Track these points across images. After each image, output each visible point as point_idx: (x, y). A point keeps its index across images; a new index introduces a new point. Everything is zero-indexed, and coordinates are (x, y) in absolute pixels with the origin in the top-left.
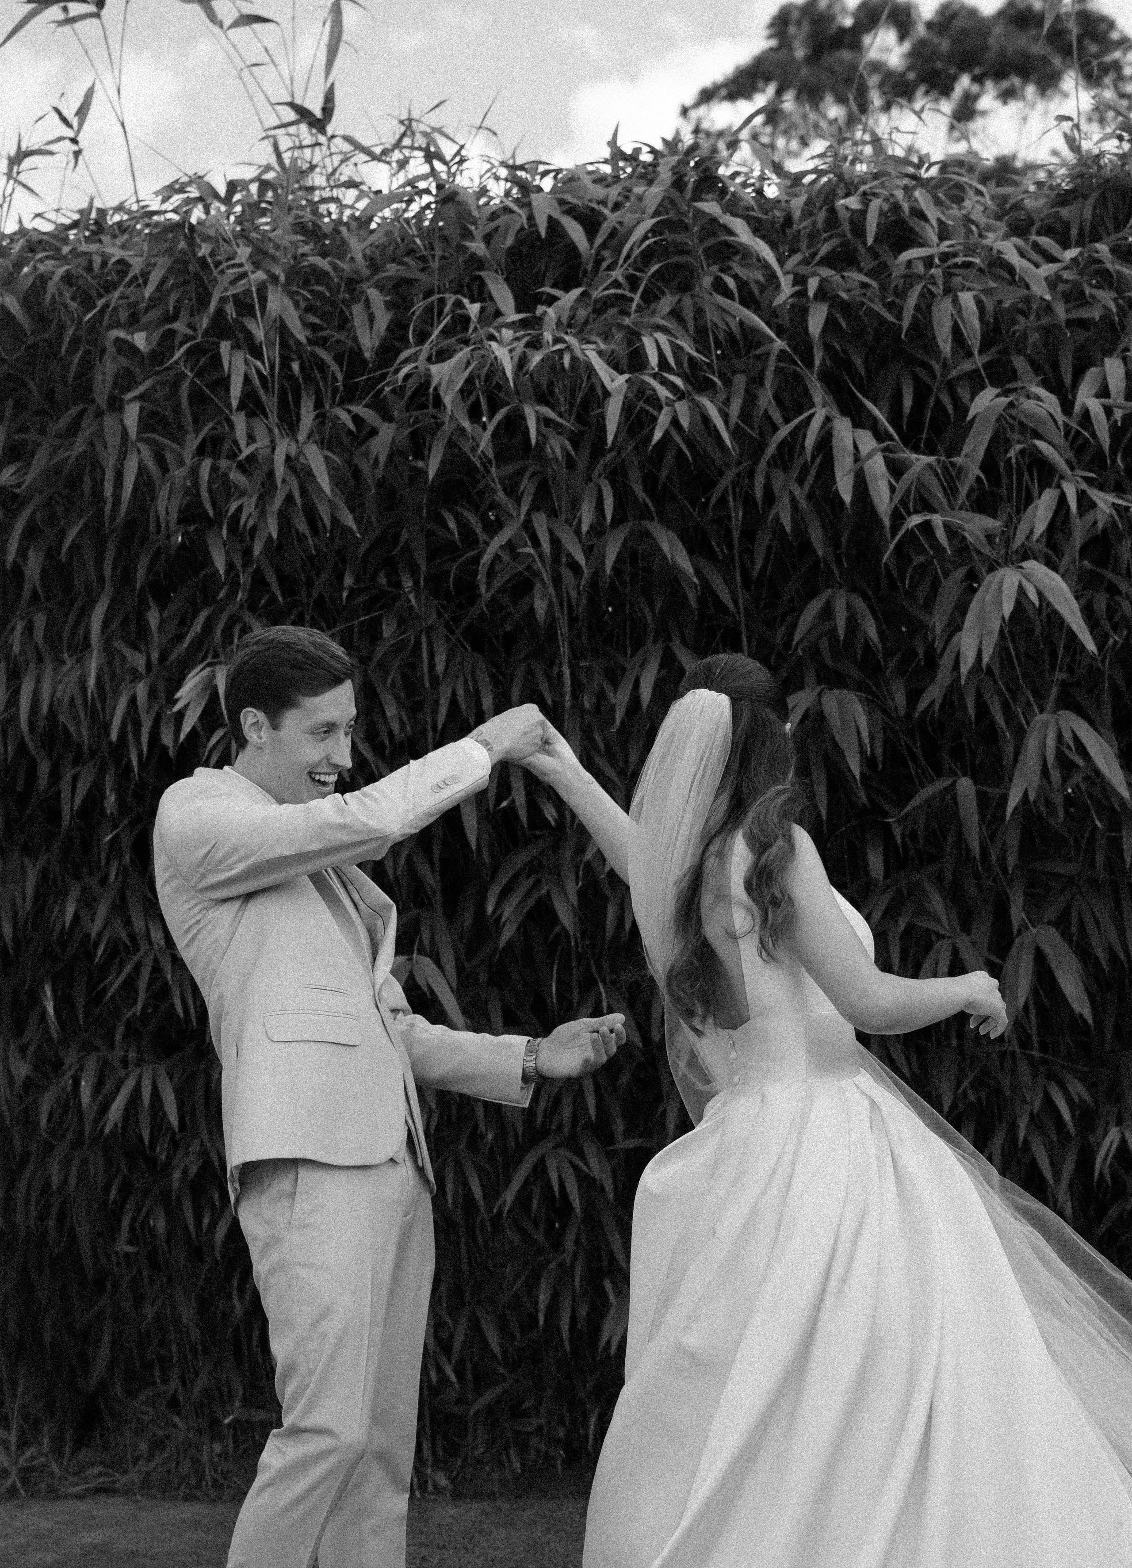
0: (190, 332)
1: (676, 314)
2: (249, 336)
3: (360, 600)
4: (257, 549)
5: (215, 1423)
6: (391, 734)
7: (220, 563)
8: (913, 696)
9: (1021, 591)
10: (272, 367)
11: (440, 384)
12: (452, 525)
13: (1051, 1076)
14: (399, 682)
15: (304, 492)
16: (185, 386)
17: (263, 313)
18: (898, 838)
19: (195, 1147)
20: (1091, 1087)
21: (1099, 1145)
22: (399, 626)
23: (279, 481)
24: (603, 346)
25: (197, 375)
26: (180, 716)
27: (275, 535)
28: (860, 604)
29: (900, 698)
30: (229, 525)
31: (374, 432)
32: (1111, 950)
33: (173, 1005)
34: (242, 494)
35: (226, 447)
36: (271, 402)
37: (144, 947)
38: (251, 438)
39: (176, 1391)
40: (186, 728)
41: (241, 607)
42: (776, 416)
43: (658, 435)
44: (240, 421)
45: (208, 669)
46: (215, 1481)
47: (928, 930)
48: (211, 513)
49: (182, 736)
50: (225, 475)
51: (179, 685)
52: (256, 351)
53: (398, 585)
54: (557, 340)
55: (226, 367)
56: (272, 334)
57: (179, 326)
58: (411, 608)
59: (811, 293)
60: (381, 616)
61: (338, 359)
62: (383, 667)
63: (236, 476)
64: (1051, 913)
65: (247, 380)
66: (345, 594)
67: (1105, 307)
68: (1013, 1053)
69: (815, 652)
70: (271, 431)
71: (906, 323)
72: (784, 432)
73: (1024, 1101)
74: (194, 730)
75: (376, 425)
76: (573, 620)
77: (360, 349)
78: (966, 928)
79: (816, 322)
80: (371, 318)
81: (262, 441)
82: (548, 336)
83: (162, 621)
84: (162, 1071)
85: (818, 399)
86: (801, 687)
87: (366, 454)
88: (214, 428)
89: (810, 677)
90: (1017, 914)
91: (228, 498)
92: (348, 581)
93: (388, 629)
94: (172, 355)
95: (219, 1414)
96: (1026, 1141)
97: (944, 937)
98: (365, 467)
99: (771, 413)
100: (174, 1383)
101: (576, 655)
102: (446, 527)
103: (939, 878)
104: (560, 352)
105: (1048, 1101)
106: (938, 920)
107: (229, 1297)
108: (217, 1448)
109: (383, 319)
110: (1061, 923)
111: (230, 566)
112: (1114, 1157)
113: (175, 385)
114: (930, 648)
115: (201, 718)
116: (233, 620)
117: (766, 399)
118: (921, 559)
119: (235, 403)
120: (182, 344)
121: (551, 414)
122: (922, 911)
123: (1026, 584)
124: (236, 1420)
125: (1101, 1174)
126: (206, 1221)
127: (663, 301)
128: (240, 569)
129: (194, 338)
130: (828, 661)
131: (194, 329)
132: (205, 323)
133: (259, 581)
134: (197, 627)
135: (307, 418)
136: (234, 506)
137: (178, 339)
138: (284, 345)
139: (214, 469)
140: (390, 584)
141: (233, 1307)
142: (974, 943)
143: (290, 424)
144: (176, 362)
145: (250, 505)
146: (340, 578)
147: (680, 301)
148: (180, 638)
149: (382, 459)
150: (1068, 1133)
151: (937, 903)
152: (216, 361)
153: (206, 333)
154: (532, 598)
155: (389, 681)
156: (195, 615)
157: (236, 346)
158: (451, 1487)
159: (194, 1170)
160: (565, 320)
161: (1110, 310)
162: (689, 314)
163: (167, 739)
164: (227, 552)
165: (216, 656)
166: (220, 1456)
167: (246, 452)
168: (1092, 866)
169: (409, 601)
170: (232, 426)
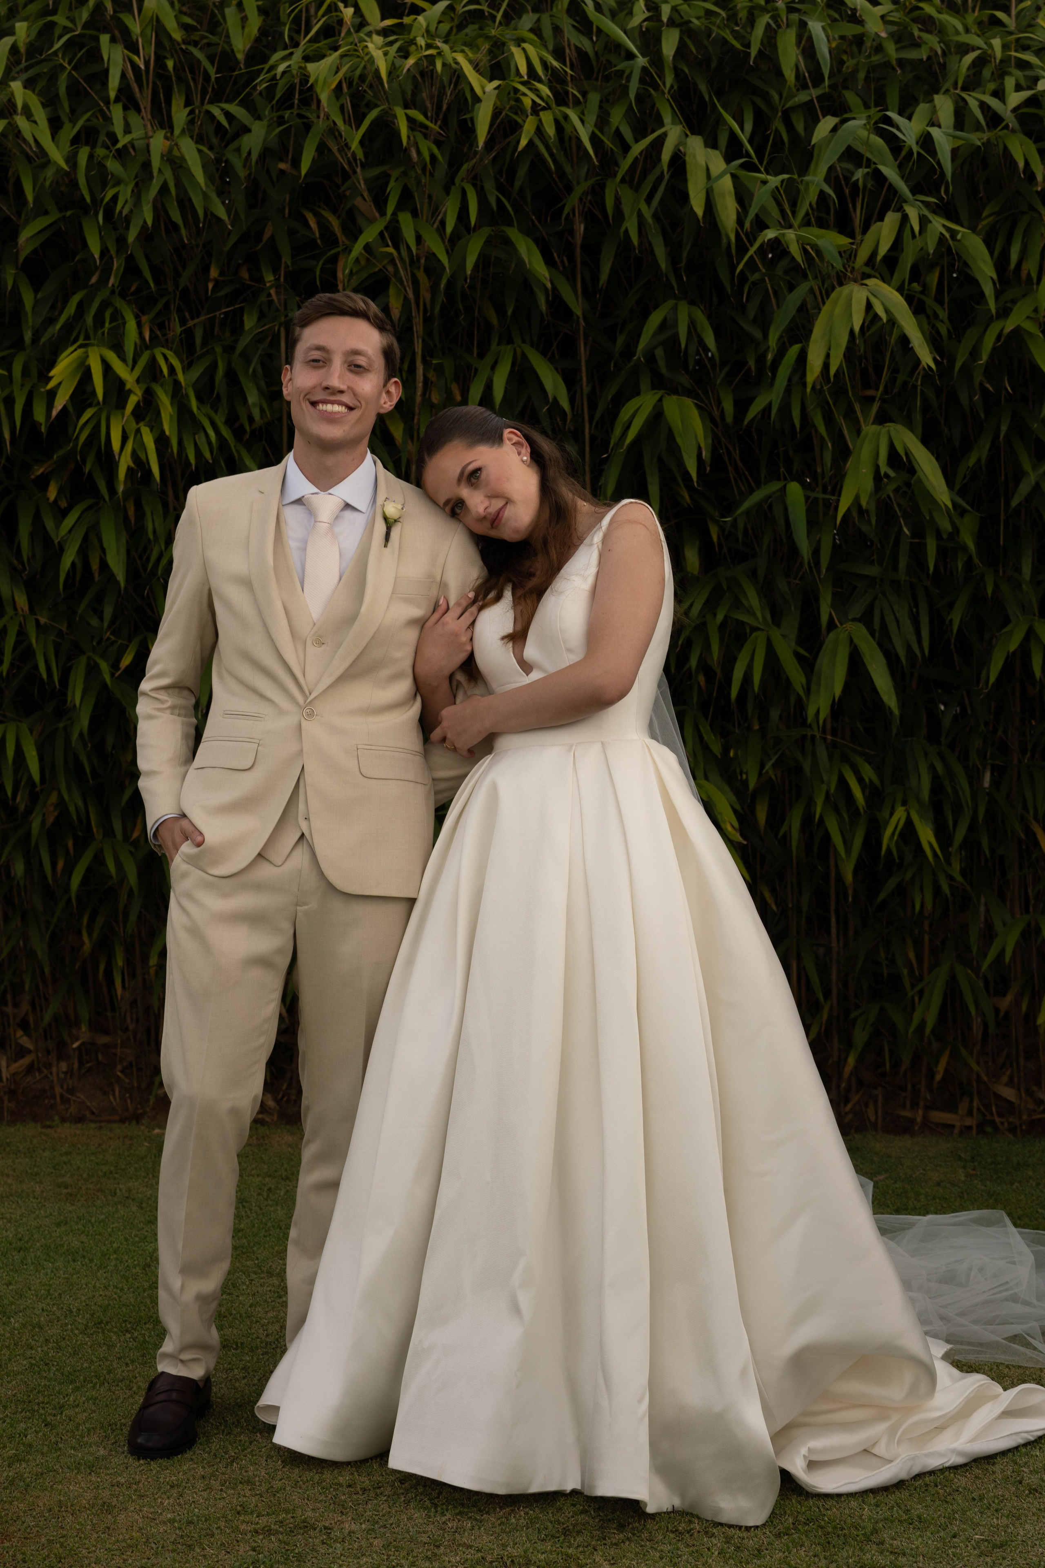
0: (70, 25)
1: (536, 31)
2: (125, 32)
3: (222, 293)
4: (132, 236)
5: (61, 1045)
6: (251, 419)
7: (95, 247)
8: (742, 406)
9: (869, 306)
10: (147, 63)
11: (316, 81)
12: (313, 223)
13: (845, 759)
14: (259, 370)
15: (178, 184)
16: (64, 77)
17: (140, 11)
18: (715, 538)
19: (53, 799)
20: (879, 770)
21: (887, 823)
22: (259, 320)
23: (155, 172)
24: (470, 55)
25: (74, 68)
26: (52, 395)
27: (150, 222)
28: (700, 317)
29: (728, 406)
30: (104, 211)
31: (247, 130)
32: (909, 648)
33: (36, 667)
34: (118, 182)
35: (103, 138)
36: (145, 101)
37: (10, 612)
38: (127, 130)
39: (27, 1014)
40: (59, 405)
41: (113, 292)
42: (627, 134)
43: (523, 142)
44: (117, 112)
45: (80, 351)
46: (62, 1096)
47: (743, 623)
48: (88, 199)
49: (54, 413)
50: (101, 165)
51: (52, 364)
52: (132, 47)
53: (261, 280)
54: (429, 46)
55: (106, 58)
56: (148, 31)
57: (60, 19)
58: (271, 302)
59: (665, 19)
60: (242, 309)
61: (211, 58)
62: (246, 357)
63: (113, 165)
64: (856, 610)
65: (123, 75)
66: (211, 286)
67: (931, 49)
68: (813, 737)
69: (651, 358)
70: (145, 126)
71: (754, 52)
72: (638, 148)
73: (822, 782)
74: (65, 408)
75: (247, 123)
76: (427, 320)
77: (233, 51)
78: (776, 621)
79: (669, 45)
80: (244, 19)
81: (137, 133)
82: (421, 41)
83: (36, 302)
84: (24, 727)
85: (667, 118)
86: (637, 393)
87: (238, 150)
88: (88, 120)
89: (645, 383)
90: (825, 611)
91: (104, 185)
92: (214, 273)
93: (249, 322)
94: (52, 46)
95: (66, 1038)
96: (821, 817)
97: (758, 629)
98: (237, 163)
99: (621, 128)
100: (25, 1007)
101: (428, 353)
102: (306, 224)
103: (753, 574)
104: (431, 59)
105: (842, 783)
106: (754, 615)
107: (79, 932)
108: (64, 1066)
109: (255, 22)
110: (866, 619)
111: (104, 252)
112: (901, 834)
113: (53, 78)
114: (761, 359)
115: (72, 397)
116: (105, 304)
117: (617, 117)
118: (756, 276)
119: (112, 95)
120: (60, 37)
121: (420, 118)
122: (737, 604)
123: (874, 300)
124: (83, 1044)
125: (889, 849)
126: (60, 864)
127: (525, 17)
128: (114, 255)
129: (73, 30)
130: (664, 370)
131: (73, 21)
132: (84, 15)
133: (131, 269)
134: (71, 308)
135: (180, 115)
136: (110, 194)
137: (57, 31)
138: (159, 44)
139: (91, 157)
140: (251, 279)
141: (83, 943)
142: (784, 636)
143: (164, 121)
144: (55, 53)
145: (125, 193)
146: (206, 269)
147: (539, 20)
148: (51, 321)
149: (254, 156)
150: (857, 809)
151: (753, 599)
152: (95, 55)
153: (86, 26)
154: (388, 297)
155: (251, 370)
156: (66, 300)
157: (113, 40)
158: (278, 1108)
159: (51, 820)
160: (432, 29)
161: (936, 53)
162: (547, 32)
163: (39, 415)
164: (101, 238)
165: (87, 337)
166: (65, 1073)
167: (123, 141)
168: (895, 568)
169: (269, 295)
170: (108, 119)
